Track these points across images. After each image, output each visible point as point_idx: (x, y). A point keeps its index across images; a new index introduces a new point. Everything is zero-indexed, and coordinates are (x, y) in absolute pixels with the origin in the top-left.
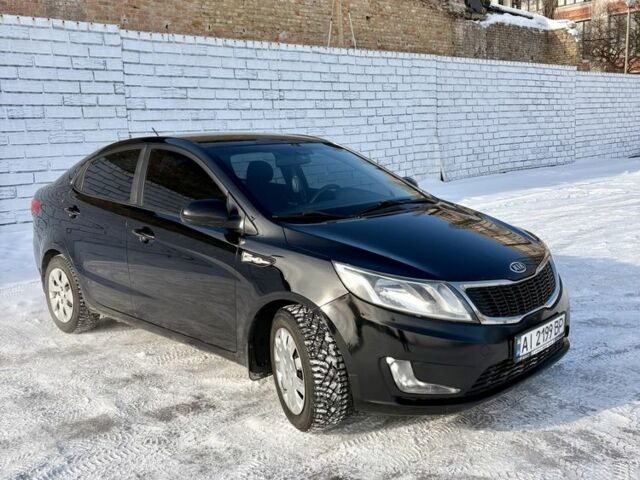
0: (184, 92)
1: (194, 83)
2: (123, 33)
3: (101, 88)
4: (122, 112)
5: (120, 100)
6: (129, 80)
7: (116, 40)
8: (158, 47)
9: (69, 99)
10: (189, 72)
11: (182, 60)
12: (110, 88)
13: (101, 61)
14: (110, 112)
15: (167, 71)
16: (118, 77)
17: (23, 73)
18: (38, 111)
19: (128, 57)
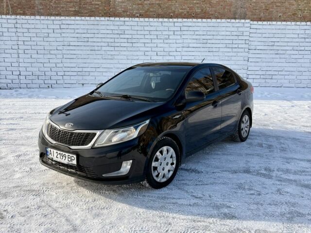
0: (273, 43)
1: (278, 40)
2: (252, 22)
3: (240, 42)
4: (247, 50)
5: (247, 46)
6: (251, 39)
7: (248, 25)
8: (265, 27)
9: (228, 45)
10: (276, 36)
11: (274, 31)
12: (244, 42)
13: (242, 32)
14: (242, 50)
15: (267, 35)
16: (247, 38)
17: (215, 37)
18: (217, 50)
19: (252, 31)
